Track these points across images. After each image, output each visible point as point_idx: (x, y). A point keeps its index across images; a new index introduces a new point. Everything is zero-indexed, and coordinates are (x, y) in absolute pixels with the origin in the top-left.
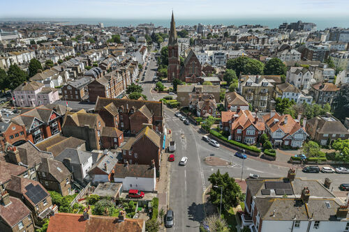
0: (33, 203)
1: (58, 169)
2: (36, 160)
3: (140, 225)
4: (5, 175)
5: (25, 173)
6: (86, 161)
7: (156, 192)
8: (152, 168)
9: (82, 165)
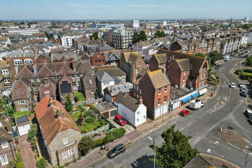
0: (60, 92)
1: (90, 81)
2: (83, 71)
3: (61, 128)
4: (61, 72)
5: (73, 75)
6: (107, 82)
7: (135, 128)
8: (138, 103)
9: (103, 84)
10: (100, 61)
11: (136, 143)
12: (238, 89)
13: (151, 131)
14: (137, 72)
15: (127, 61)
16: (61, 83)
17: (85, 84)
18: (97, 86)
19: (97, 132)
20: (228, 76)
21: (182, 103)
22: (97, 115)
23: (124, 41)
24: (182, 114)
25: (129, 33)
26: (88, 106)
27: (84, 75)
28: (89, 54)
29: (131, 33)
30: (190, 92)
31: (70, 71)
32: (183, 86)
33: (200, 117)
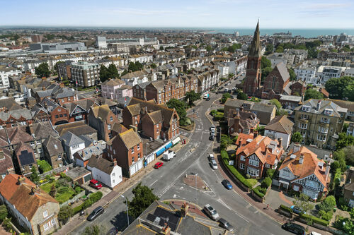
0: (20, 164)
1: (56, 146)
2: (44, 135)
3: (40, 203)
5: (32, 142)
6: (76, 145)
7: (111, 189)
8: (113, 165)
9: (71, 148)
10: (61, 116)
11: (114, 203)
12: (209, 133)
13: (127, 189)
14: (109, 128)
15: (96, 116)
16: (20, 153)
17: (49, 150)
18: (64, 150)
19: (73, 200)
20: (204, 118)
21: (157, 156)
22: (70, 183)
23: (89, 77)
24: (157, 166)
25: (94, 67)
26: (58, 175)
27: (47, 140)
28: (46, 108)
29: (97, 66)
30: (163, 144)
31: (28, 137)
32: (158, 138)
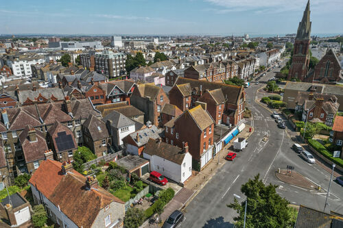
0: (57, 149)
1: (99, 128)
2: (84, 114)
3: (102, 204)
4: (51, 119)
5: (70, 122)
6: (125, 128)
7: (182, 185)
9: (120, 130)
10: (97, 98)
11: (191, 205)
12: (273, 120)
13: (202, 186)
14: (158, 110)
15: (142, 95)
16: (56, 135)
17: (92, 133)
18: (110, 134)
19: (136, 200)
20: (256, 105)
21: (225, 143)
22: (125, 176)
23: (114, 67)
24: (229, 158)
25: (119, 56)
26: (107, 164)
27: (88, 121)
28: (79, 88)
29: (123, 55)
31: (65, 117)
32: (219, 123)
33: (250, 159)
